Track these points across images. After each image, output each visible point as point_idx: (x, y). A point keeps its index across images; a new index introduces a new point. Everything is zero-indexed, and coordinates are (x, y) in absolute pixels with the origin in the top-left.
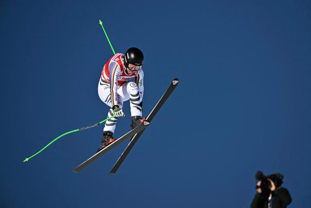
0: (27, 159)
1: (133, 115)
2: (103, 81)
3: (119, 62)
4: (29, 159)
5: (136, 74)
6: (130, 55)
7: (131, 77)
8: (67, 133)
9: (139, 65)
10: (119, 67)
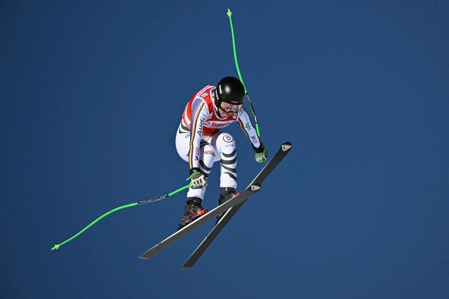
0: (57, 247)
1: (222, 185)
2: (183, 127)
3: (208, 98)
4: (61, 246)
5: (234, 117)
6: (223, 89)
7: (226, 122)
8: (119, 208)
9: (238, 104)
10: (207, 107)
